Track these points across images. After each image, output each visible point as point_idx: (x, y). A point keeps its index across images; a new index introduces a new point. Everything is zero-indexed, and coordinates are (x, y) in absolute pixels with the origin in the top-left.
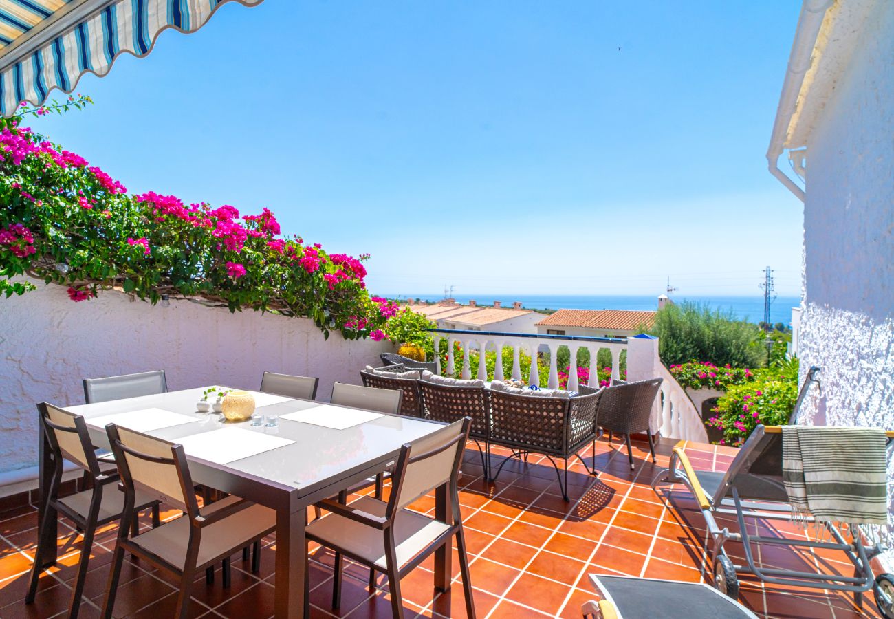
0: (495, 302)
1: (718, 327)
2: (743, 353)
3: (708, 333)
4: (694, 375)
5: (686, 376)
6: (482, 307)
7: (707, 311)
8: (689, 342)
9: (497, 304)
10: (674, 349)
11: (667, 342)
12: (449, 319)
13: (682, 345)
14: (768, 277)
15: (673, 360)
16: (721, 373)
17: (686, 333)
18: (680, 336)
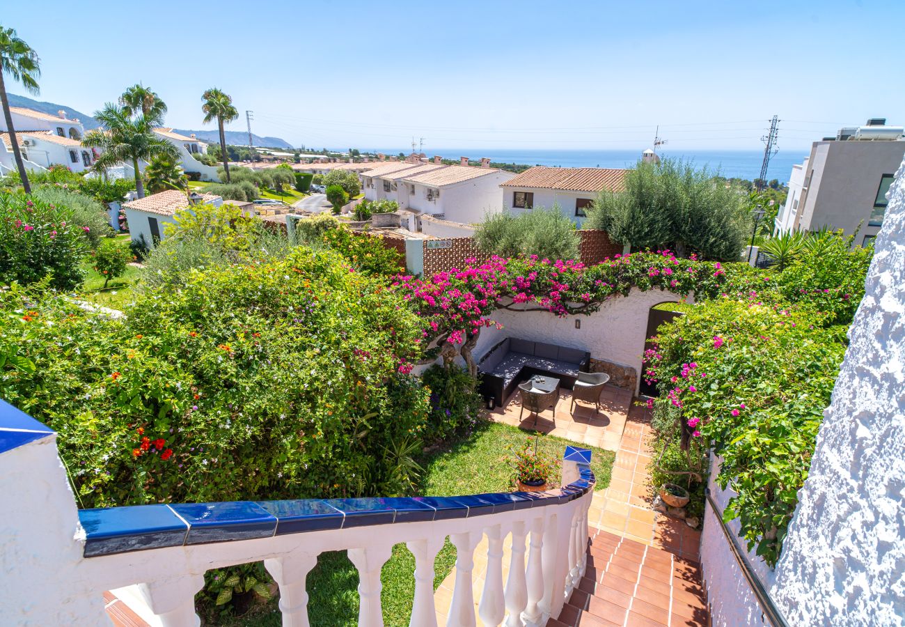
0: (462, 158)
1: (699, 192)
2: (723, 227)
3: (685, 199)
4: (644, 271)
5: (633, 271)
6: (448, 163)
7: (688, 171)
8: (661, 211)
9: (464, 160)
10: (640, 222)
11: (633, 212)
12: (408, 179)
13: (651, 216)
14: (773, 128)
15: (637, 236)
16: (682, 269)
17: (659, 200)
18: (650, 205)
